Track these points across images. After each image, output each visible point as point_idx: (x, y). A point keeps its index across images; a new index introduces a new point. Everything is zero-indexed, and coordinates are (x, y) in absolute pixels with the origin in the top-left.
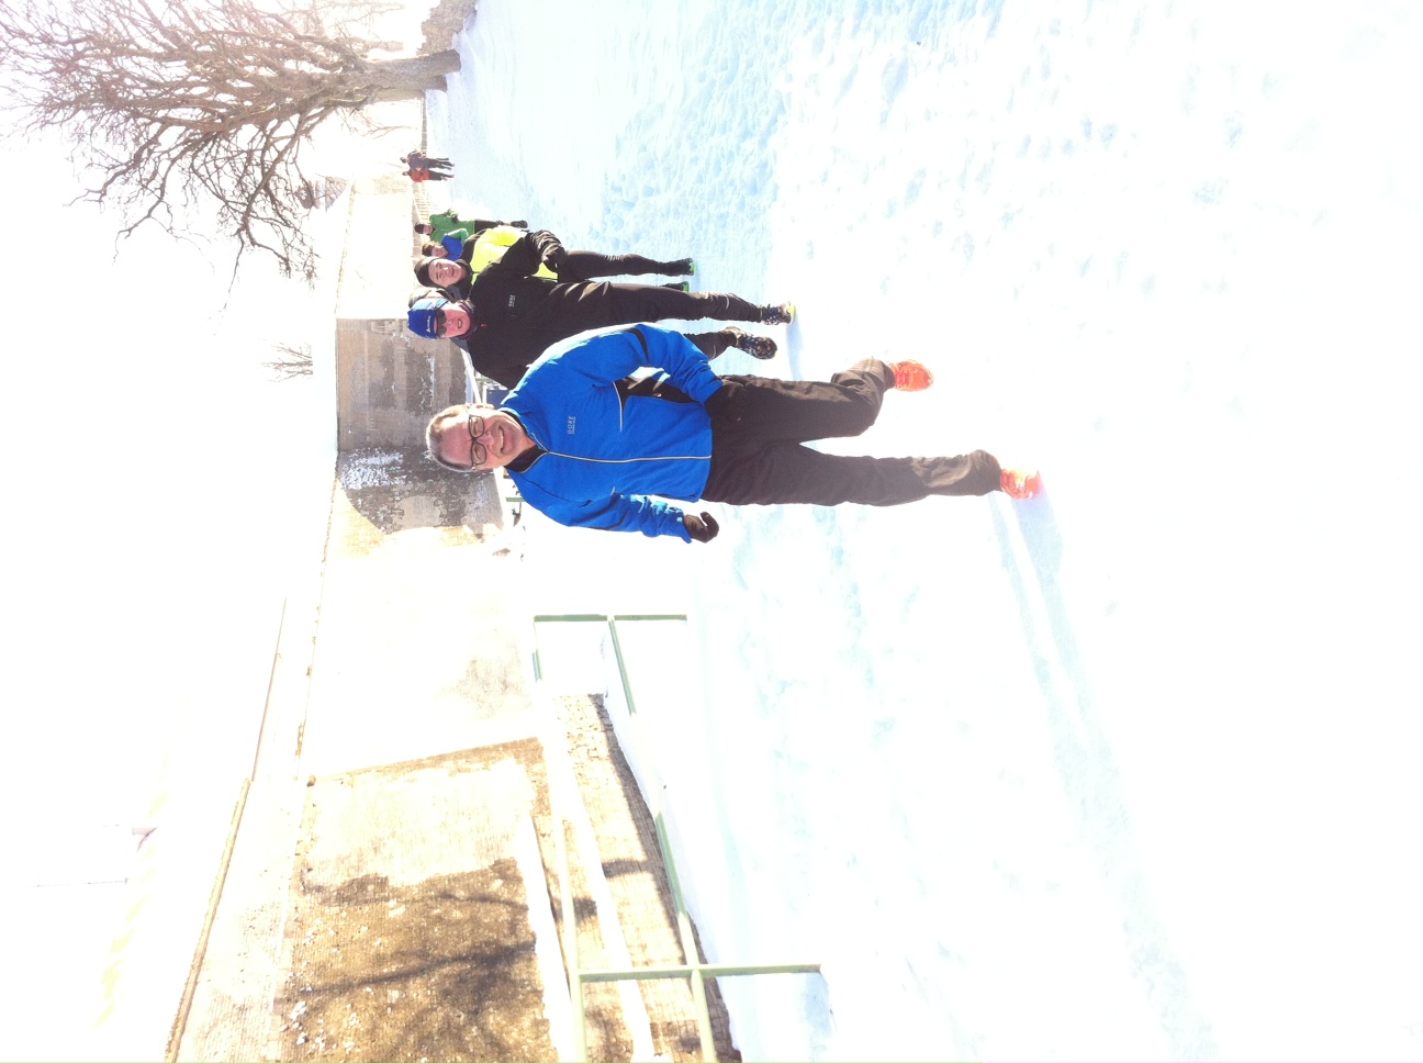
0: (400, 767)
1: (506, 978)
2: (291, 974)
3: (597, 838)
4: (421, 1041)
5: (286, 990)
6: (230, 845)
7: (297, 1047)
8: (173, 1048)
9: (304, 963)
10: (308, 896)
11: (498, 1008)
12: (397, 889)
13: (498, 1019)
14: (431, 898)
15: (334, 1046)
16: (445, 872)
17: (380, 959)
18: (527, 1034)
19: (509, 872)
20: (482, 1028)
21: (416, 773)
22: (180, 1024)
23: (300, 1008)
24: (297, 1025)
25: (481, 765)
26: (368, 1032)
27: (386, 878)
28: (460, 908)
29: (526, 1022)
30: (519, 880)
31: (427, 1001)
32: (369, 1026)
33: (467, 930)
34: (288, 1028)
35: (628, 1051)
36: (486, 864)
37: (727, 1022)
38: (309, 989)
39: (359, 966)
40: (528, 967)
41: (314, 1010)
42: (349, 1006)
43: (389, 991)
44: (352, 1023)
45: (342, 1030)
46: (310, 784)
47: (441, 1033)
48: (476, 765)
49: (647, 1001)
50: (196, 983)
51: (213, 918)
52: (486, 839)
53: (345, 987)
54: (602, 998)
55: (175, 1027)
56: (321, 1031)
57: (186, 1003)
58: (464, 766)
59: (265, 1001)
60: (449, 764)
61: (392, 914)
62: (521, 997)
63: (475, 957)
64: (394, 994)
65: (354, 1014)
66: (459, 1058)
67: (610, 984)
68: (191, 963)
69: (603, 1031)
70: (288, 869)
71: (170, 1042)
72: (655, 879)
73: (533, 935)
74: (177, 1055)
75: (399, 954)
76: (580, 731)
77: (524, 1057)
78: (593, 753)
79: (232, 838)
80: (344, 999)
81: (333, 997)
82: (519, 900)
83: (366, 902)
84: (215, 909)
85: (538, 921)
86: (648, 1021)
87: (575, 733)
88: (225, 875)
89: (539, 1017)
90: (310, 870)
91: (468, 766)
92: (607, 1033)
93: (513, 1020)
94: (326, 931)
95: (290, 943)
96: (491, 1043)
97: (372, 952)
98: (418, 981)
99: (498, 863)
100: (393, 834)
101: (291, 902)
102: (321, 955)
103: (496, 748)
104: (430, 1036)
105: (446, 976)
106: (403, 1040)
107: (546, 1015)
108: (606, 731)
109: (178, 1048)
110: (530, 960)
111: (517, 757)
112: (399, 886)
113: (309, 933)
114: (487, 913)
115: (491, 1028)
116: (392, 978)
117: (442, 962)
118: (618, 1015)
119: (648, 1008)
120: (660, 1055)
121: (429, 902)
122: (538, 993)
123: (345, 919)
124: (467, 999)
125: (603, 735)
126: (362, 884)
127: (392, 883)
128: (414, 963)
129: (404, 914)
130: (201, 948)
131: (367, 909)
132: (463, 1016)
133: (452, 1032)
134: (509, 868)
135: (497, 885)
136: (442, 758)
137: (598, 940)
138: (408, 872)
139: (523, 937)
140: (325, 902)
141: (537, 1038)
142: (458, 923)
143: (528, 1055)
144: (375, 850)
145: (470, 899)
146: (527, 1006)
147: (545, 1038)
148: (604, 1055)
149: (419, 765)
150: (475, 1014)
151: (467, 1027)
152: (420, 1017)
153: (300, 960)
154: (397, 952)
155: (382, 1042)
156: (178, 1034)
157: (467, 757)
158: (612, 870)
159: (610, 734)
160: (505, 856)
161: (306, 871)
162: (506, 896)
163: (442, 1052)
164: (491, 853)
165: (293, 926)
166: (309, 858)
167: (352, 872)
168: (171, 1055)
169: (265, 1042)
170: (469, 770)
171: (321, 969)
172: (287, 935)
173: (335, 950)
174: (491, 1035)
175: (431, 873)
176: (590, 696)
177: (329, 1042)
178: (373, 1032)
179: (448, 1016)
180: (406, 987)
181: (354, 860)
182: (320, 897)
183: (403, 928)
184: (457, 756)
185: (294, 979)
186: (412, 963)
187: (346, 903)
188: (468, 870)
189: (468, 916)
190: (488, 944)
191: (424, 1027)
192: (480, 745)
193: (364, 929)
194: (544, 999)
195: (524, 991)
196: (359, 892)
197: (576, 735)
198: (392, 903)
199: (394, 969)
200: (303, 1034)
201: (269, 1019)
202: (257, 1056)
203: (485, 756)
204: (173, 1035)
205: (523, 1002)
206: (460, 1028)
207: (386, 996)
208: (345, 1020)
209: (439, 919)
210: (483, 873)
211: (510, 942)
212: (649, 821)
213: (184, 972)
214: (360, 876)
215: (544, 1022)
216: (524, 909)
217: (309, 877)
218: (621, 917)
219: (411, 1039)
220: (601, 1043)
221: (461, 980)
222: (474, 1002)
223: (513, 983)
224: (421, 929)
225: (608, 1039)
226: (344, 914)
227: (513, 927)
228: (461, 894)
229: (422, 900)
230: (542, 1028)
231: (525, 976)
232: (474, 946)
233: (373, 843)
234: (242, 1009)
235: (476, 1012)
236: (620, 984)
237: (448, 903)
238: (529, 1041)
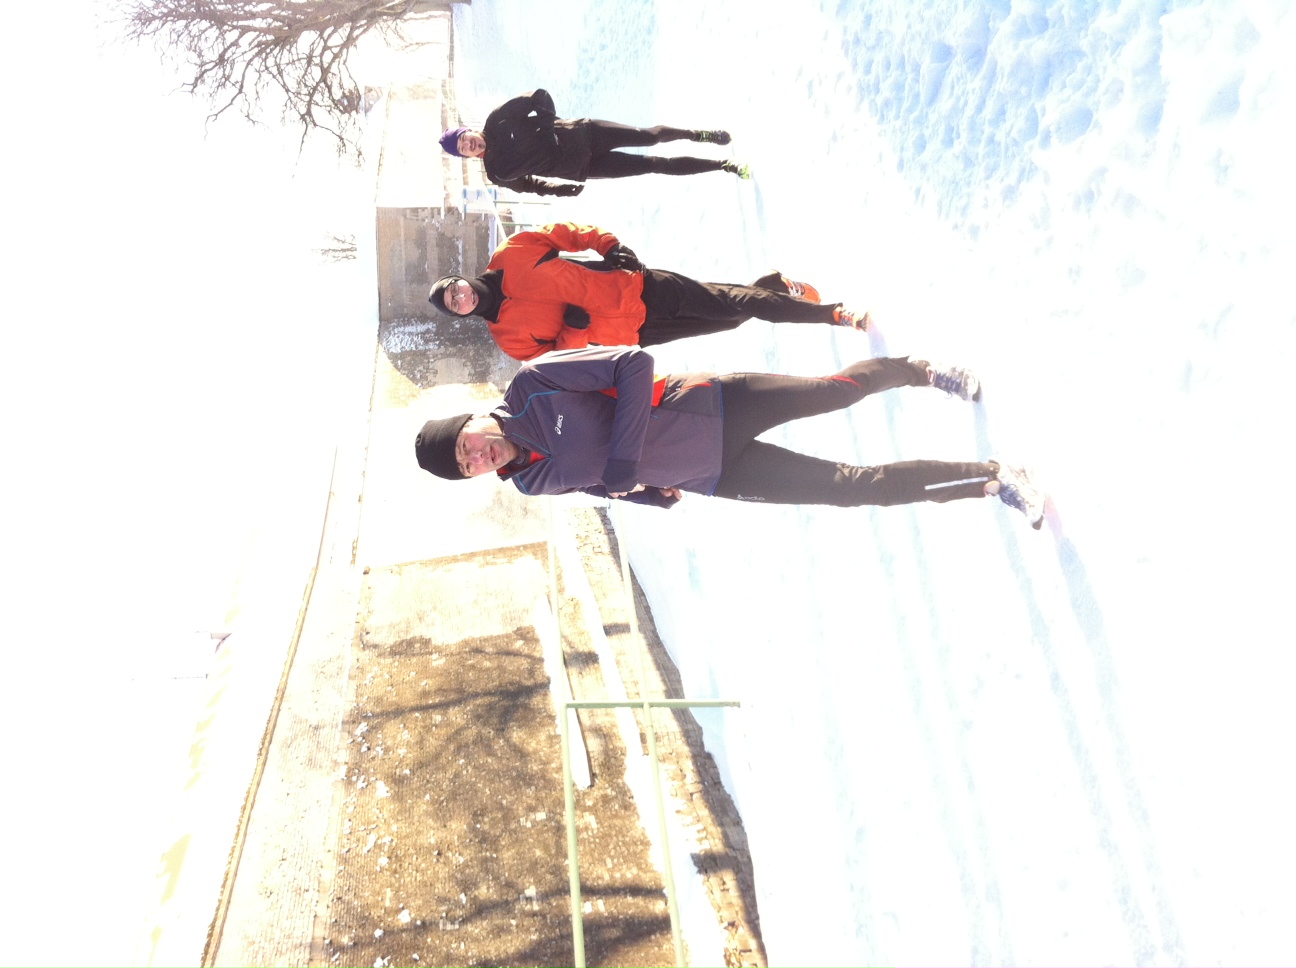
0: (439, 561)
1: (526, 707)
2: (355, 704)
3: (600, 609)
4: (459, 749)
5: (351, 715)
6: (302, 614)
7: (361, 754)
8: (264, 752)
9: (366, 697)
10: (367, 652)
11: (520, 727)
12: (439, 647)
13: (520, 734)
14: (466, 652)
15: (391, 753)
16: (477, 635)
17: (425, 694)
18: (543, 744)
19: (528, 636)
20: (507, 741)
21: (452, 566)
22: (268, 737)
23: (363, 727)
24: (361, 739)
25: (505, 560)
26: (417, 743)
27: (430, 639)
28: (489, 660)
29: (542, 737)
30: (537, 641)
31: (464, 722)
32: (418, 739)
33: (495, 674)
34: (354, 741)
35: (623, 754)
36: (510, 630)
37: (702, 734)
38: (370, 714)
39: (409, 698)
40: (544, 700)
41: (372, 729)
42: (402, 726)
43: (434, 716)
44: (404, 737)
45: (396, 742)
46: (366, 573)
47: (475, 743)
48: (501, 560)
49: (638, 719)
50: (279, 710)
51: (291, 666)
52: (510, 612)
53: (398, 712)
54: (601, 718)
55: (265, 738)
56: (380, 742)
57: (272, 723)
58: (492, 560)
59: (335, 723)
60: (479, 559)
61: (435, 664)
62: (538, 720)
63: (501, 693)
64: (437, 718)
65: (406, 731)
66: (490, 760)
67: (609, 710)
68: (275, 695)
69: (603, 740)
70: (351, 632)
71: (261, 749)
72: (646, 638)
73: (549, 679)
74: (266, 758)
75: (440, 690)
76: (587, 534)
77: (541, 760)
78: (597, 550)
79: (304, 609)
80: (398, 721)
81: (390, 719)
82: (537, 654)
83: (414, 655)
84: (292, 660)
85: (553, 667)
86: (638, 732)
87: (583, 535)
88: (299, 636)
89: (552, 733)
90: (367, 633)
91: (495, 560)
92: (606, 742)
93: (531, 735)
94: (381, 675)
95: (353, 684)
96: (515, 751)
97: (420, 689)
98: (457, 708)
99: (519, 629)
100: (435, 608)
101: (352, 655)
102: (379, 691)
103: (518, 548)
104: (467, 745)
105: (479, 705)
106: (444, 748)
107: (558, 731)
108: (608, 534)
109: (267, 753)
110: (546, 695)
111: (535, 554)
112: (440, 644)
113: (369, 676)
114: (511, 663)
115: (514, 740)
116: (434, 707)
117: (476, 695)
118: (615, 730)
119: (638, 723)
120: (647, 755)
121: (465, 655)
122: (552, 718)
123: (397, 667)
124: (496, 720)
125: (606, 537)
126: (410, 643)
127: (434, 642)
128: (453, 696)
129: (445, 663)
130: (282, 686)
131: (414, 660)
132: (492, 733)
133: (485, 745)
134: (528, 633)
135: (519, 644)
136: (473, 555)
137: (600, 681)
138: (448, 633)
139: (540, 679)
140: (380, 655)
141: (551, 747)
142: (488, 669)
143: (544, 758)
144: (420, 619)
145: (498, 653)
146: (543, 726)
147: (557, 747)
148: (603, 757)
149: (455, 559)
150: (501, 731)
151: (496, 739)
152: (458, 732)
153: (362, 695)
154: (439, 690)
155: (428, 750)
156: (266, 744)
157: (494, 554)
158: (609, 630)
159: (612, 536)
160: (525, 624)
161: (364, 634)
162: (526, 651)
163: (476, 756)
164: (514, 622)
165: (354, 672)
166: (367, 625)
167: (402, 635)
168: (262, 758)
169: (336, 750)
170: (496, 563)
171: (379, 701)
172: (351, 678)
173: (390, 688)
174: (515, 745)
175: (466, 635)
176: (595, 508)
177: (386, 750)
178: (421, 742)
179: (479, 732)
180: (446, 713)
181: (403, 626)
182: (376, 652)
183: (445, 672)
184: (486, 553)
185: (357, 708)
186: (452, 697)
187: (398, 657)
188: (495, 634)
189: (496, 665)
190: (511, 684)
191: (462, 739)
192: (505, 546)
193: (413, 674)
194: (557, 722)
195: (541, 716)
196: (405, 649)
197: (583, 537)
198: (435, 656)
199: (437, 701)
200: (366, 745)
201: (338, 735)
202: (330, 760)
203: (508, 553)
204: (263, 744)
205: (539, 723)
206: (489, 739)
207: (431, 719)
208: (399, 735)
209: (473, 667)
210: (507, 636)
211: (529, 683)
212: (642, 598)
213: (269, 701)
214: (408, 638)
215: (557, 737)
216: (541, 660)
217: (367, 638)
218: (618, 662)
219: (452, 747)
220: (602, 749)
221: (490, 707)
222: (501, 723)
223: (532, 710)
224: (458, 674)
225: (607, 746)
226: (396, 664)
227: (531, 672)
228: (490, 650)
229: (459, 653)
230: (554, 741)
231: (541, 706)
232: (500, 685)
233: (418, 614)
234: (316, 728)
235: (503, 730)
236: (617, 710)
237: (480, 656)
238: (545, 749)
